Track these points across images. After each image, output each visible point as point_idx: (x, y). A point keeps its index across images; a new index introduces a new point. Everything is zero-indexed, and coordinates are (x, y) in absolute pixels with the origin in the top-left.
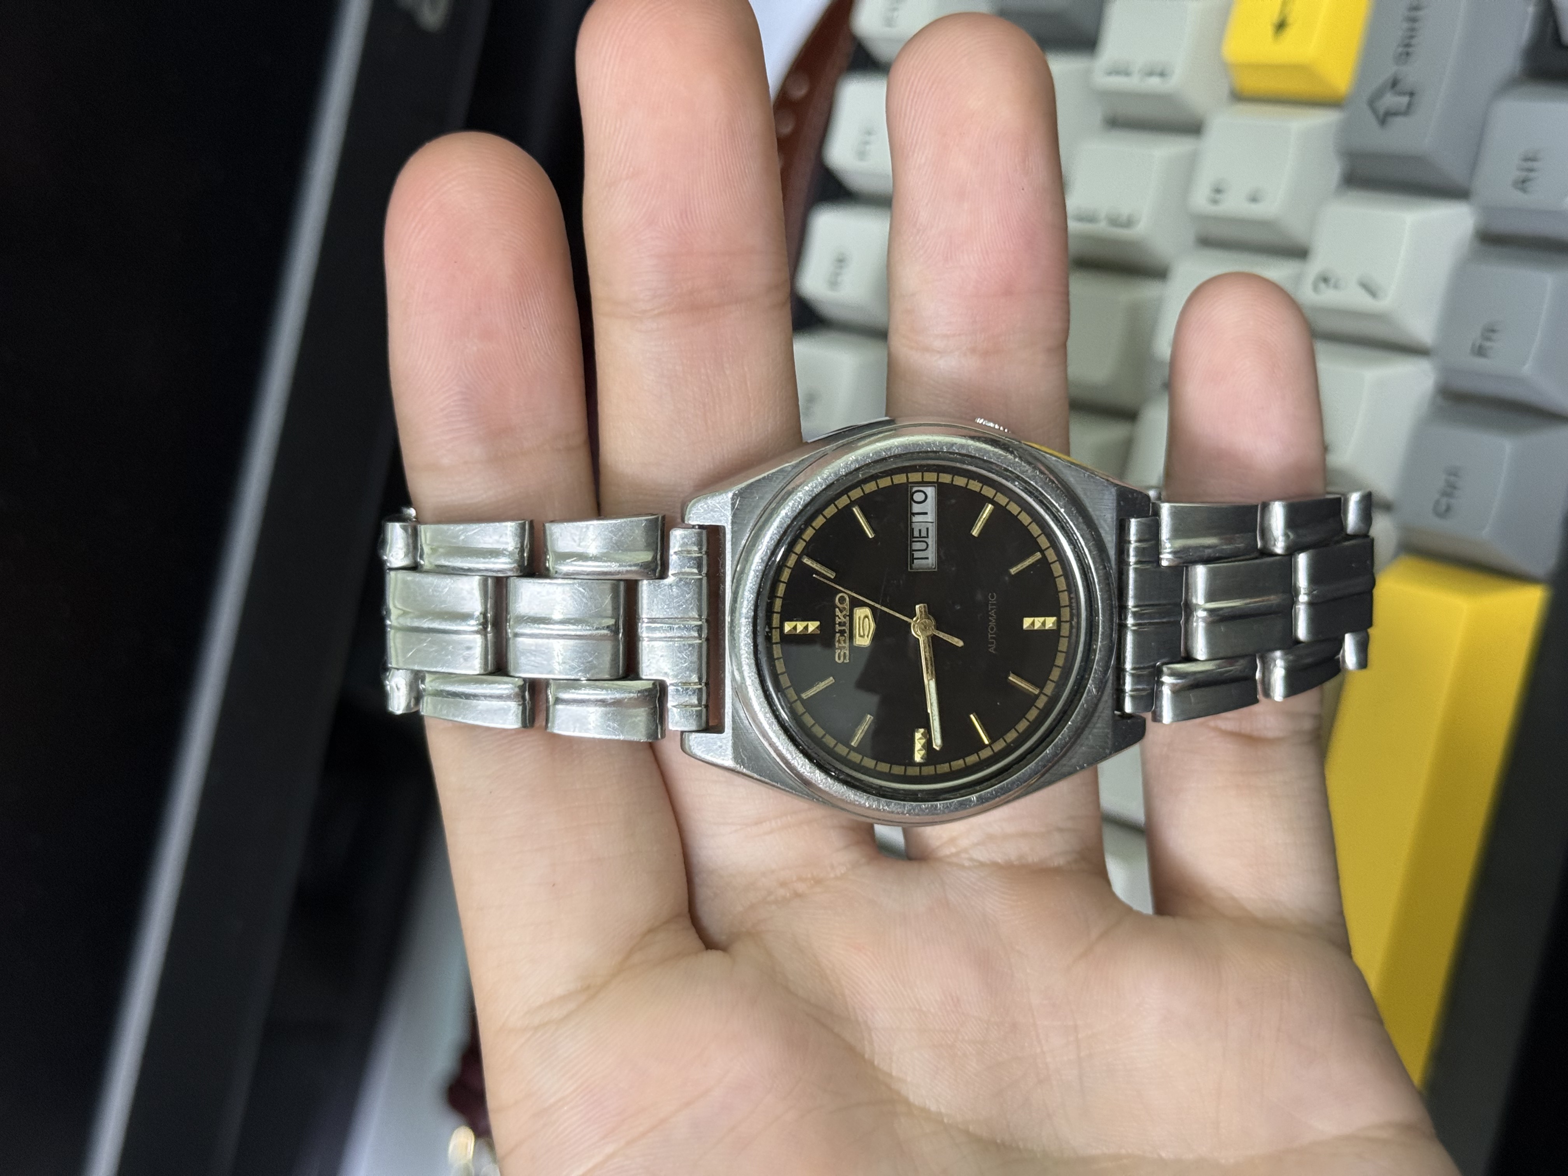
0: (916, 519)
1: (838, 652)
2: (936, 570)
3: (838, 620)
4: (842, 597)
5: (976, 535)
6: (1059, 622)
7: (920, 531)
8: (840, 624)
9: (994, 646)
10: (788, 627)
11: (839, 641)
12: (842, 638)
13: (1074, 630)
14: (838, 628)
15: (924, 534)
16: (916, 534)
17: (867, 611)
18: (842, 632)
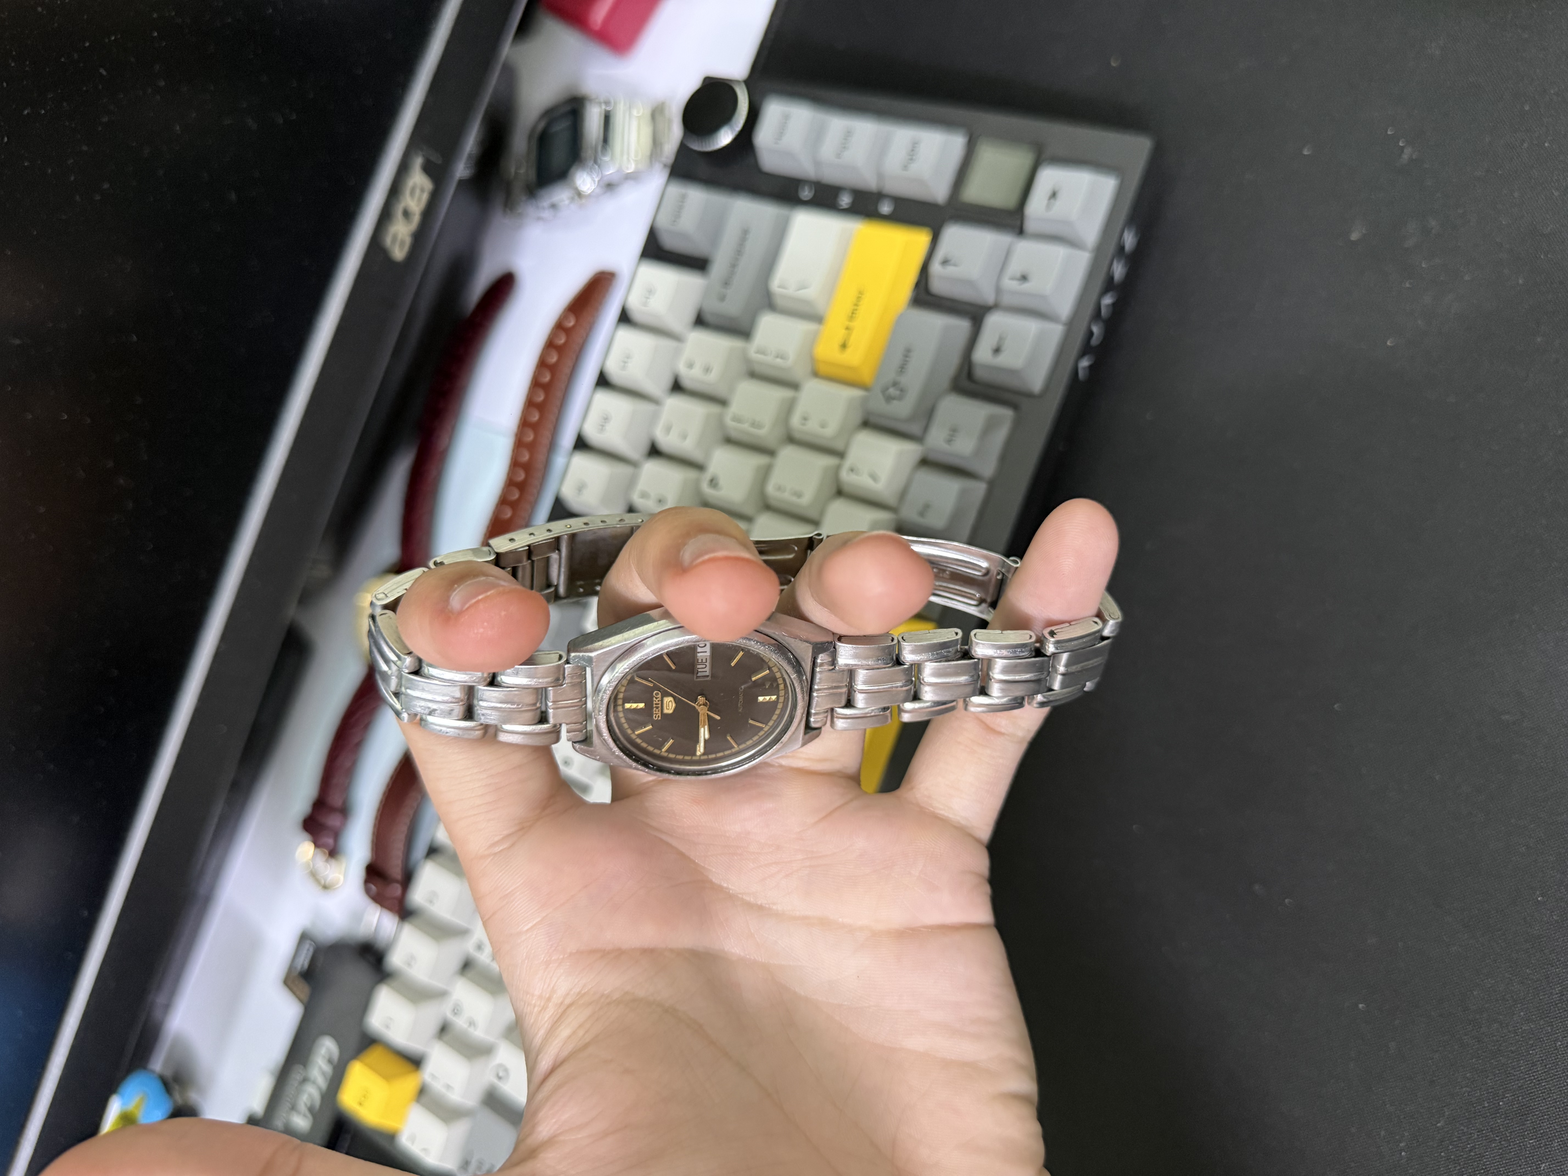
0: (699, 655)
1: (654, 715)
2: (709, 679)
3: (654, 702)
4: (658, 693)
5: (733, 666)
6: (778, 698)
7: (702, 660)
8: (656, 704)
9: (741, 709)
10: (627, 706)
11: (655, 711)
12: (657, 710)
13: (786, 700)
14: (654, 706)
15: (704, 661)
16: (700, 661)
17: (671, 699)
18: (657, 708)
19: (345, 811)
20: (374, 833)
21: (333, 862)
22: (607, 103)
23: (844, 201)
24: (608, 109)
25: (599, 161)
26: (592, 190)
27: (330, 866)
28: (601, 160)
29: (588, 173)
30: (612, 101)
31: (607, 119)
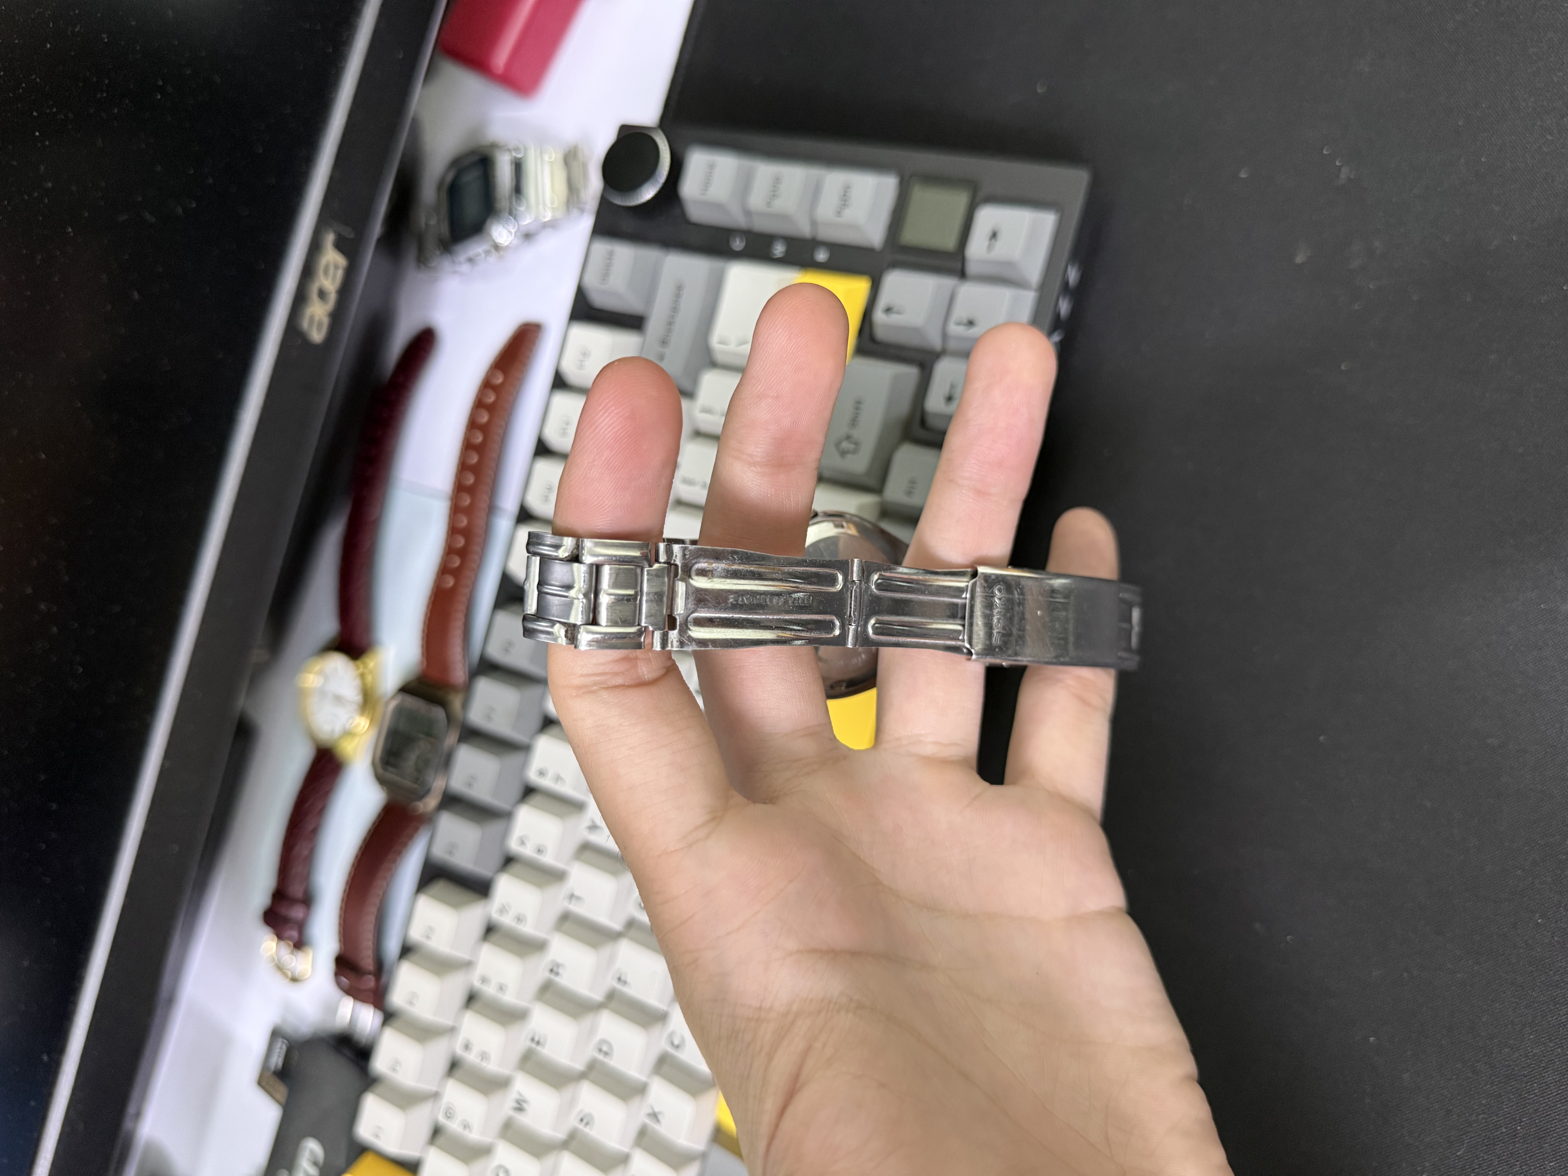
19: (308, 901)
20: (340, 924)
21: (300, 955)
22: (517, 149)
23: (777, 250)
24: (519, 156)
25: (514, 212)
26: (509, 242)
27: (296, 957)
28: (516, 210)
29: (503, 226)
30: (522, 147)
31: (518, 167)
